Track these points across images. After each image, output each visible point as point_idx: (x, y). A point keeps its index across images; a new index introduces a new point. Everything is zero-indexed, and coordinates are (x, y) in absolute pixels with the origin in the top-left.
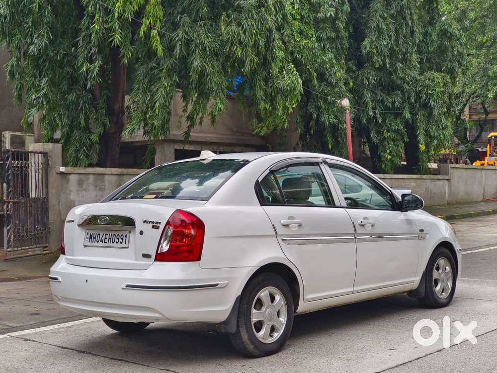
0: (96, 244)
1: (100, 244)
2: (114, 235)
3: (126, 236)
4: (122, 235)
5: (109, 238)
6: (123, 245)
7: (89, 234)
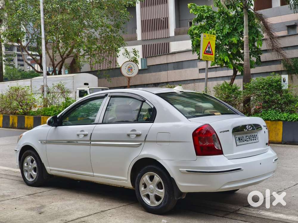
0: (243, 143)
1: (245, 142)
2: (251, 136)
3: (256, 136)
4: (255, 135)
5: (249, 138)
6: (257, 141)
7: (238, 138)
